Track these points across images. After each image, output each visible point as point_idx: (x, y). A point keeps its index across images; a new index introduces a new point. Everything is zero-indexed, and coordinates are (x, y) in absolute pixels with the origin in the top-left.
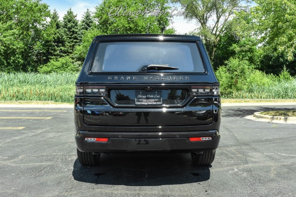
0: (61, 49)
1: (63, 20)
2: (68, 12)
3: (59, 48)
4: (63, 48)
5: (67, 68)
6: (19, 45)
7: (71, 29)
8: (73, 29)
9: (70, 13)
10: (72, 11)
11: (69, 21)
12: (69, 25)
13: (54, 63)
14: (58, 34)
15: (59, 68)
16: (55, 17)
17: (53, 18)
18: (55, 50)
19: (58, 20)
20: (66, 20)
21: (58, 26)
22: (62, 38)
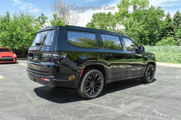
0: (171, 33)
1: (173, 17)
2: (177, 12)
3: (170, 32)
4: (172, 32)
5: (171, 43)
6: (146, 32)
7: (178, 21)
8: (179, 21)
9: (178, 13)
10: (179, 11)
11: (177, 17)
12: (177, 19)
13: (164, 40)
14: (169, 25)
15: (166, 43)
16: (168, 16)
17: (167, 17)
18: (167, 34)
19: (170, 17)
20: (175, 17)
21: (170, 21)
22: (171, 27)
